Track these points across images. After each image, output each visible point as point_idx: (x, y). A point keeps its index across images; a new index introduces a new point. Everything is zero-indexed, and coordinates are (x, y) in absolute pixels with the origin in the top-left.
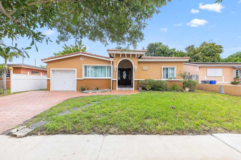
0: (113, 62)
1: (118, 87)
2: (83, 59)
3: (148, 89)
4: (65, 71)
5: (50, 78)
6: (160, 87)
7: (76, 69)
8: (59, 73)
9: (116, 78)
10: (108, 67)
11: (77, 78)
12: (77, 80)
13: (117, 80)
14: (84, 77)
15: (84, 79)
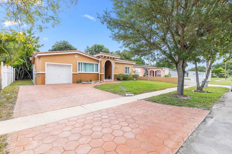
0: (101, 61)
1: (105, 79)
2: (78, 57)
3: (121, 80)
4: (60, 65)
5: (45, 71)
6: (127, 78)
7: (72, 65)
8: (52, 67)
9: (103, 73)
10: (95, 64)
11: (73, 72)
12: (73, 74)
13: (104, 74)
14: (78, 72)
15: (79, 73)
